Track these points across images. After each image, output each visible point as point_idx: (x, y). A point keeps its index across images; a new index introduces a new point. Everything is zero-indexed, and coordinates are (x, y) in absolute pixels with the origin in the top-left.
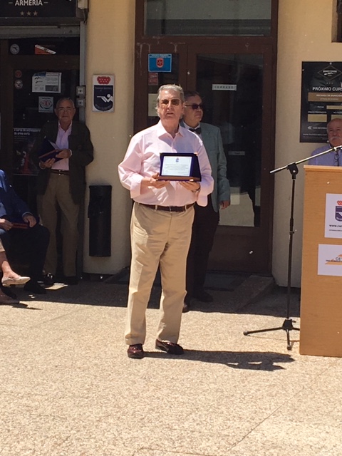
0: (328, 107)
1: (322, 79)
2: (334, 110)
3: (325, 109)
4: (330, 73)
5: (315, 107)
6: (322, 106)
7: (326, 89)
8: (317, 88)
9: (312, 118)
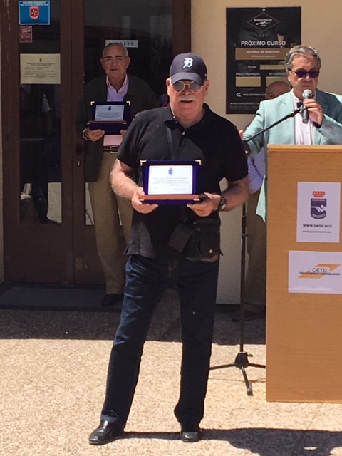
0: (263, 67)
1: (253, 30)
2: (271, 71)
3: (257, 70)
4: (263, 22)
5: (245, 67)
6: (254, 66)
7: (259, 43)
8: (246, 43)
9: (241, 81)
